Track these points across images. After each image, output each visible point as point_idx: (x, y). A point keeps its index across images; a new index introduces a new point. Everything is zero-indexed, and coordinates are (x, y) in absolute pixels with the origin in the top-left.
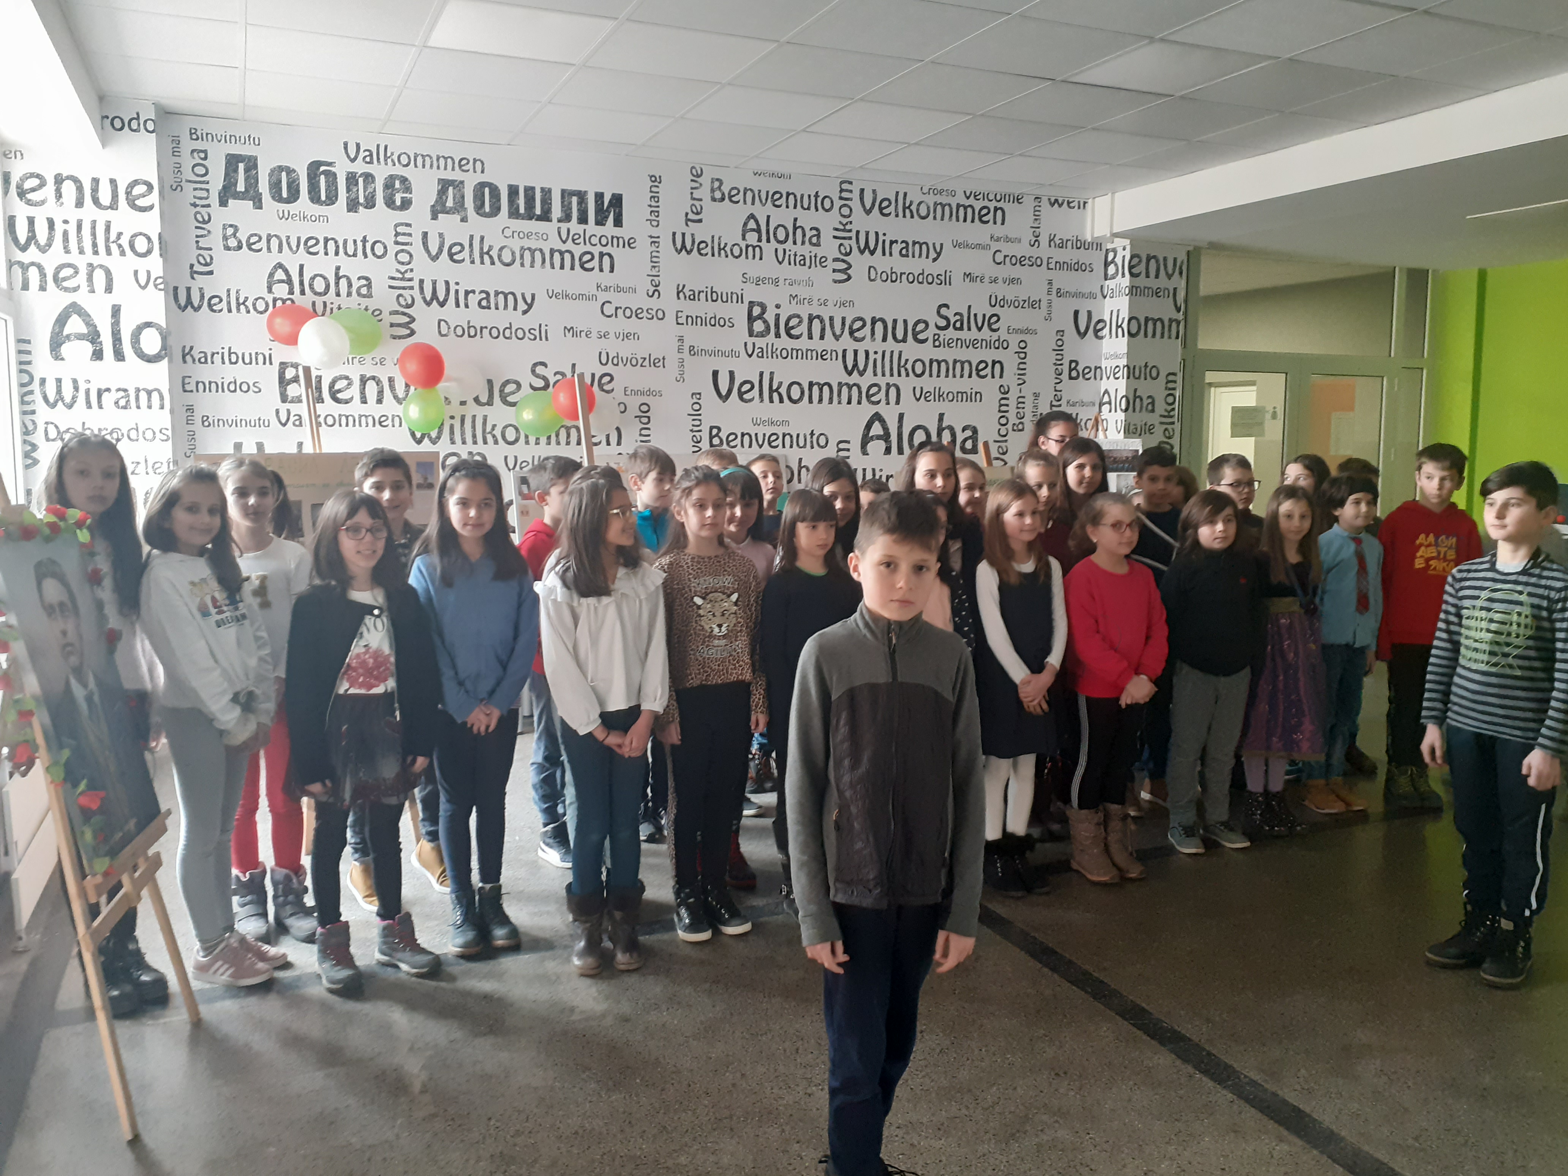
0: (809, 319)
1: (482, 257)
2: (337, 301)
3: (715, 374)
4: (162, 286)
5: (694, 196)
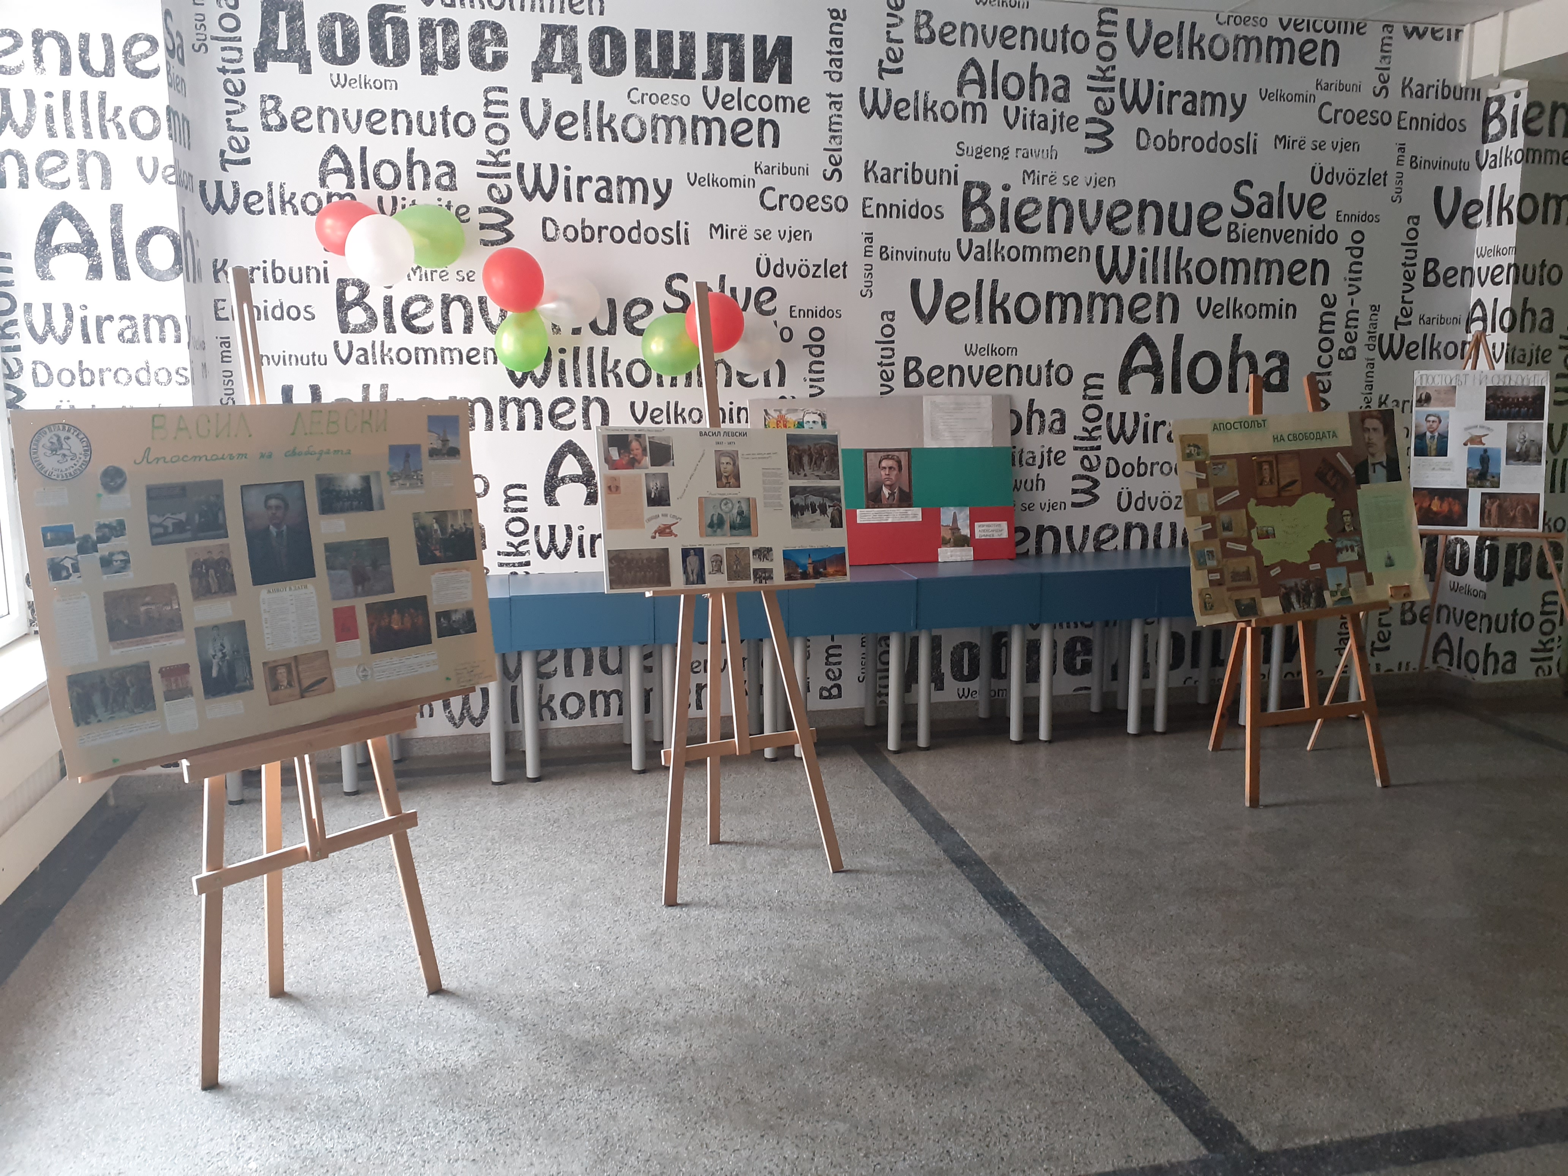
0: (1050, 204)
1: (601, 132)
2: (410, 195)
3: (915, 284)
4: (173, 179)
5: (892, 36)
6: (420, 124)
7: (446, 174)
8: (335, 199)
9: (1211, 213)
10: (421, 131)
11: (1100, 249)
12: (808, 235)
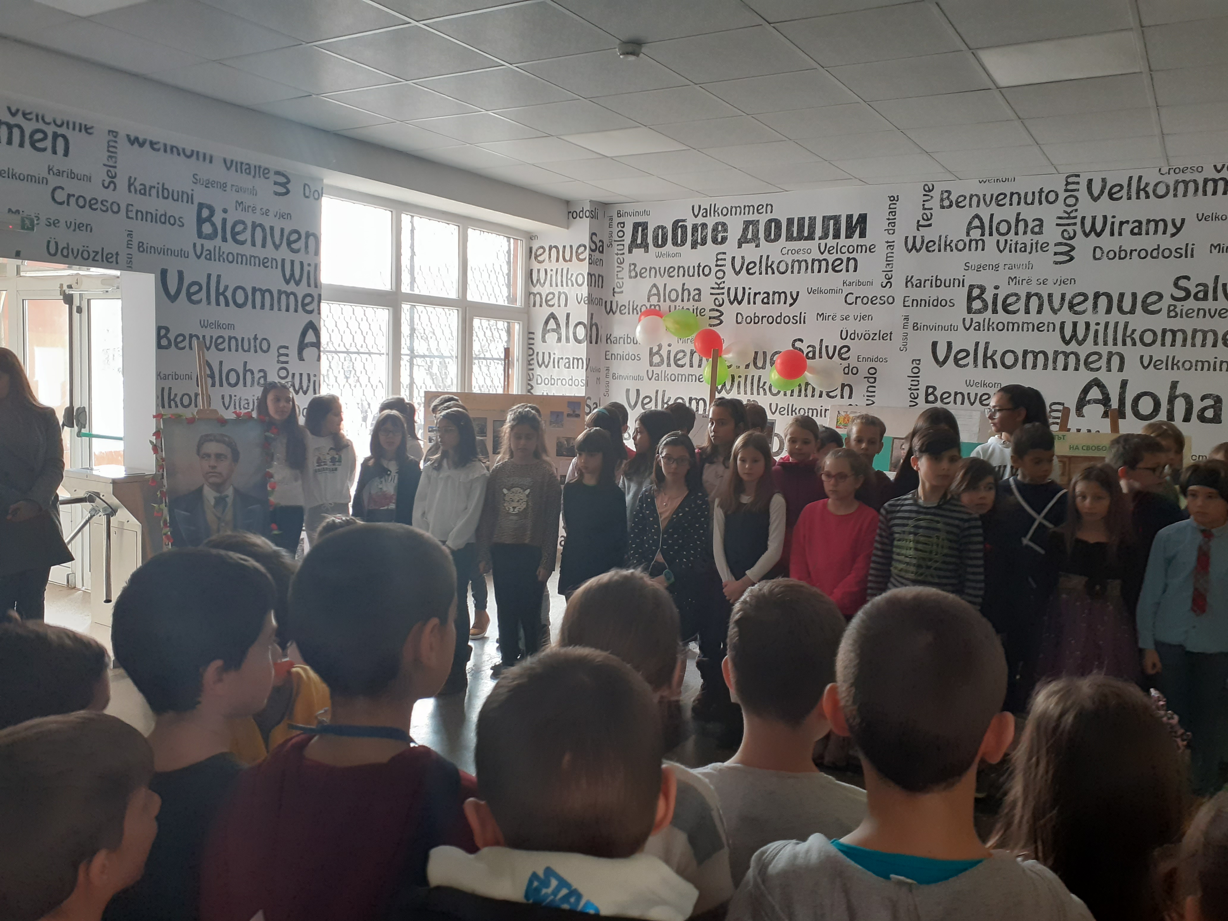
0: (1027, 296)
1: (767, 270)
5: (926, 206)
9: (1153, 299)
11: (1063, 324)
12: (870, 317)
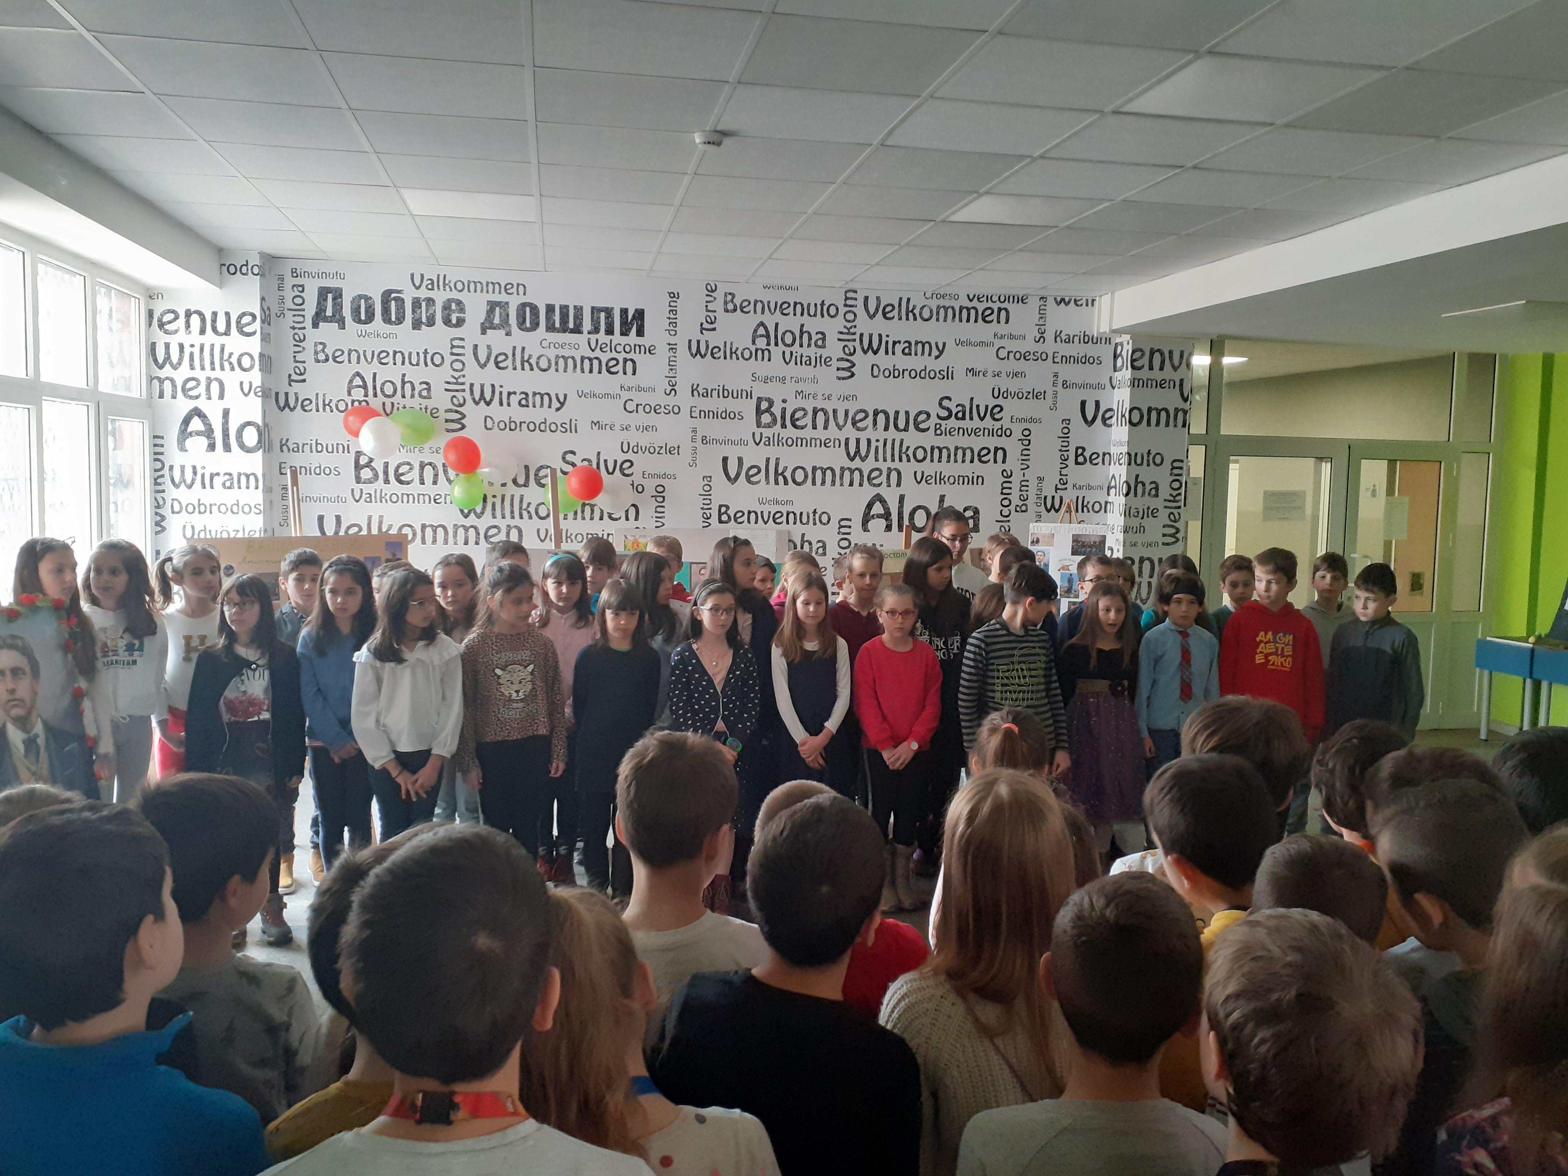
0: (814, 411)
1: (523, 365)
2: (403, 402)
3: (725, 460)
4: (260, 394)
5: (709, 308)
6: (410, 359)
7: (425, 389)
8: (356, 404)
9: (923, 417)
10: (411, 363)
11: (847, 440)
12: (654, 428)
